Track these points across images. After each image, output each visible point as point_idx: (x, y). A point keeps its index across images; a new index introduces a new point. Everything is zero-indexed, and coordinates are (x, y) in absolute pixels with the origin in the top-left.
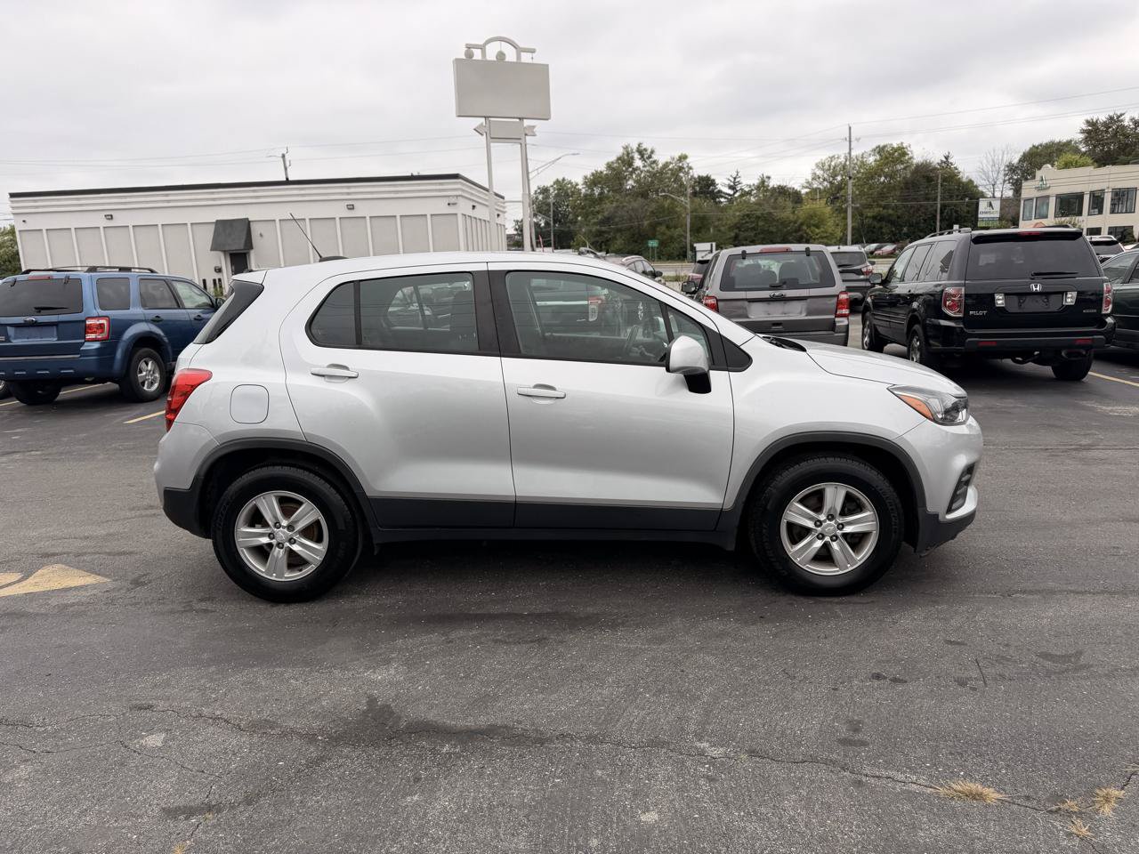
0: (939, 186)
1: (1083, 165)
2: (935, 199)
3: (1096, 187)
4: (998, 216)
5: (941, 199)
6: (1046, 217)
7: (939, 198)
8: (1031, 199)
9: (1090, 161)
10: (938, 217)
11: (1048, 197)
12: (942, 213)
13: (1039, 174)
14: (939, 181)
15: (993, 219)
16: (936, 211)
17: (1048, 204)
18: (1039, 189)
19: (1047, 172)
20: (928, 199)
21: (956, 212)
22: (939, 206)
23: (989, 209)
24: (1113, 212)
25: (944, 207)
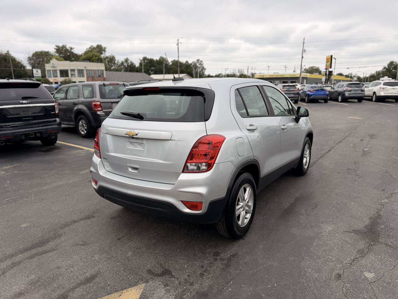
0: (11, 63)
1: (61, 60)
2: (10, 67)
3: (72, 68)
4: (40, 75)
5: (13, 67)
6: (57, 77)
7: (12, 67)
8: (50, 71)
9: (63, 59)
10: (13, 75)
11: (56, 70)
12: (14, 73)
13: (51, 62)
14: (10, 61)
15: (39, 77)
16: (11, 72)
17: (57, 73)
18: (53, 67)
19: (54, 61)
20: (6, 67)
21: (20, 73)
22: (12, 70)
23: (37, 73)
24: (78, 77)
25: (14, 71)
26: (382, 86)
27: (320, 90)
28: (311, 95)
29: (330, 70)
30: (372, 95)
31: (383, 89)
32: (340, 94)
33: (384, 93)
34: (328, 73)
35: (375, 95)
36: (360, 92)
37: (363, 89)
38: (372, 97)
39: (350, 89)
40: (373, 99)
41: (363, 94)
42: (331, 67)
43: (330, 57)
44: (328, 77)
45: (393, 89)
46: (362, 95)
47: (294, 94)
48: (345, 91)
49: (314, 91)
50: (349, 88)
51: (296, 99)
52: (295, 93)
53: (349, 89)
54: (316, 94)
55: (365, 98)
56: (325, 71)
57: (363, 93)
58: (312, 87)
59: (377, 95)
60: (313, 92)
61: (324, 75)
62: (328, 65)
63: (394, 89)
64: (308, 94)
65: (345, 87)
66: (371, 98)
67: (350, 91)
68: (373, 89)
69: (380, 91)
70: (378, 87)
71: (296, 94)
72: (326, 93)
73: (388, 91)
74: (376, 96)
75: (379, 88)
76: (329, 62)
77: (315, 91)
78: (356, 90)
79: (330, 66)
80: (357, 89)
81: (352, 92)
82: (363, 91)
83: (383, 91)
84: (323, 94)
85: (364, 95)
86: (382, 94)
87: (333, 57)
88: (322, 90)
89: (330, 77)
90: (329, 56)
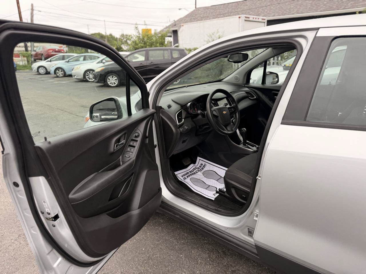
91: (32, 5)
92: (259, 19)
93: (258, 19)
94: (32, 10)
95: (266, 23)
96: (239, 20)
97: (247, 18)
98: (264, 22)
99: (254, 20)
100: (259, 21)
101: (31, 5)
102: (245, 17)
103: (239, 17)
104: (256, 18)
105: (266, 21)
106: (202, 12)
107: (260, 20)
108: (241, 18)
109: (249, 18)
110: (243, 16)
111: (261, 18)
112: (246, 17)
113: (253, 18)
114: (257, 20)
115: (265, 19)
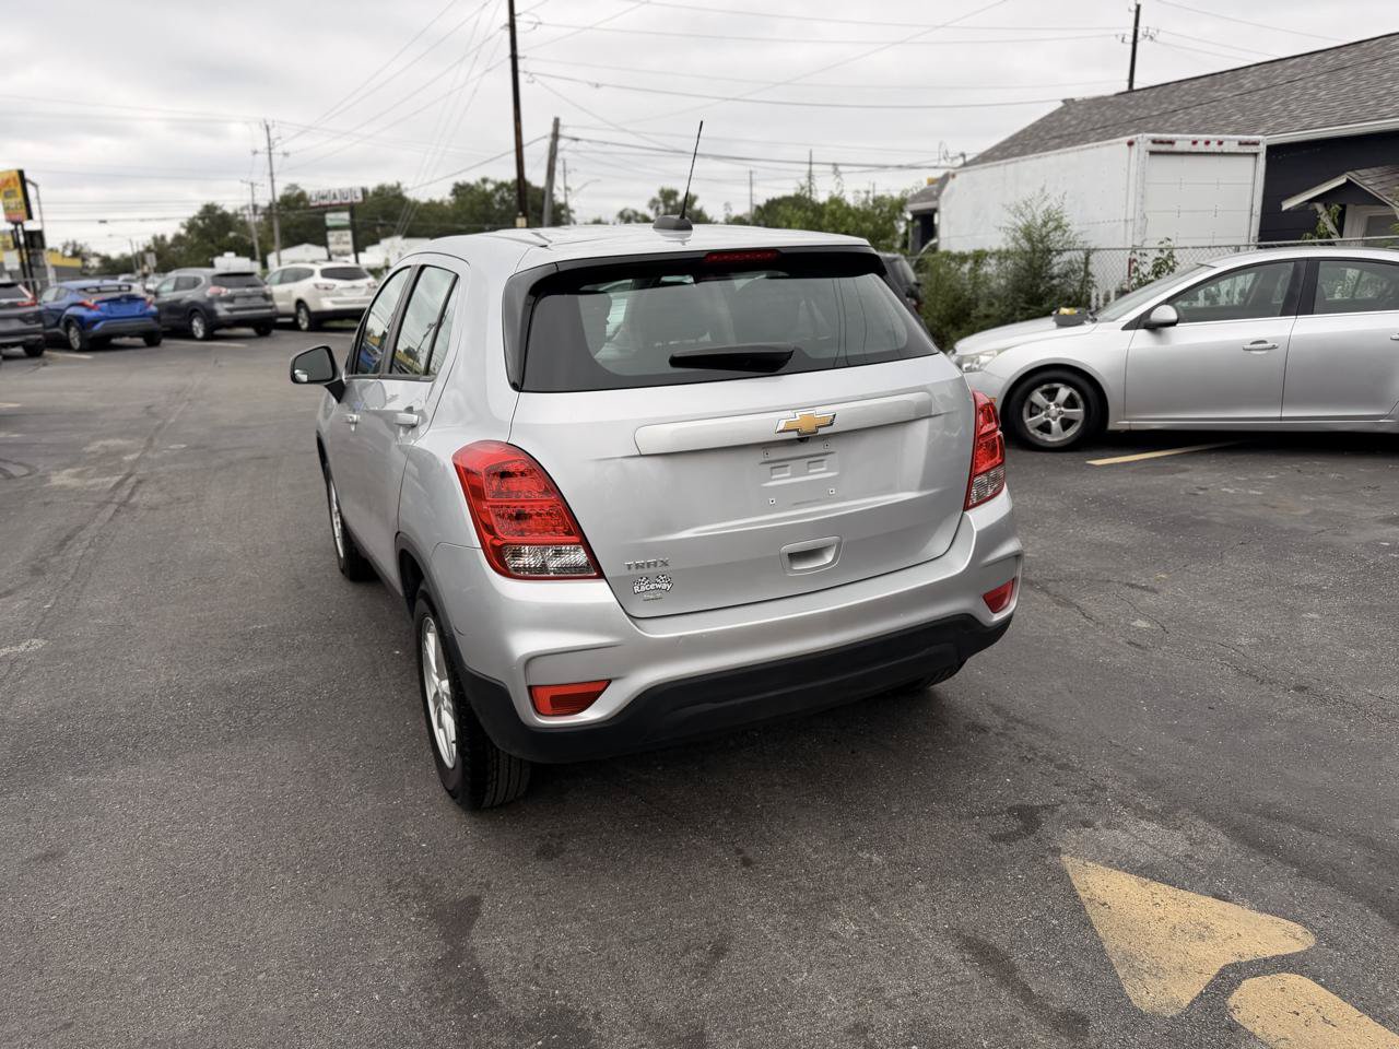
26: (318, 279)
27: (124, 300)
28: (94, 322)
29: (30, 226)
30: (292, 309)
31: (326, 288)
32: (196, 310)
33: (334, 302)
34: (22, 239)
35: (302, 310)
36: (262, 302)
37: (268, 292)
38: (295, 317)
39: (229, 291)
40: (300, 321)
41: (271, 307)
42: (30, 217)
43: (16, 175)
44: (29, 255)
45: (354, 287)
46: (268, 311)
47: (22, 318)
48: (211, 300)
49: (100, 305)
50: (224, 290)
51: (40, 340)
52: (25, 314)
53: (225, 292)
54: (109, 315)
55: (280, 320)
56: (12, 232)
57: (270, 303)
58: (85, 289)
59: (313, 307)
60: (100, 310)
61: (11, 245)
62: (13, 206)
63: (354, 291)
64: (80, 319)
65: (206, 287)
66: (290, 320)
67: (231, 299)
68: (290, 292)
69: (317, 298)
70: (307, 284)
71: (31, 319)
72: (148, 310)
73: (340, 295)
74: (309, 313)
75: (312, 286)
76: (16, 196)
77: (105, 304)
78: (249, 297)
79: (23, 211)
80: (248, 290)
81: (238, 303)
82: (267, 297)
83: (328, 296)
84: (137, 312)
85: (274, 310)
86: (327, 304)
87: (27, 175)
88: (133, 299)
89: (36, 254)
90: (9, 171)
91: (557, 123)
92: (1225, 143)
93: (1220, 143)
94: (556, 136)
95: (1262, 157)
96: (1130, 151)
97: (1162, 142)
98: (1256, 155)
99: (1201, 147)
100: (1226, 151)
101: (552, 120)
102: (1150, 143)
103: (1131, 144)
104: (1207, 143)
105: (1262, 149)
106: (1075, 118)
107: (1234, 148)
108: (1136, 144)
109: (1171, 142)
110: (1144, 140)
111: (1234, 140)
112: (1154, 142)
113: (1195, 143)
114: (1214, 147)
115: (1256, 144)
